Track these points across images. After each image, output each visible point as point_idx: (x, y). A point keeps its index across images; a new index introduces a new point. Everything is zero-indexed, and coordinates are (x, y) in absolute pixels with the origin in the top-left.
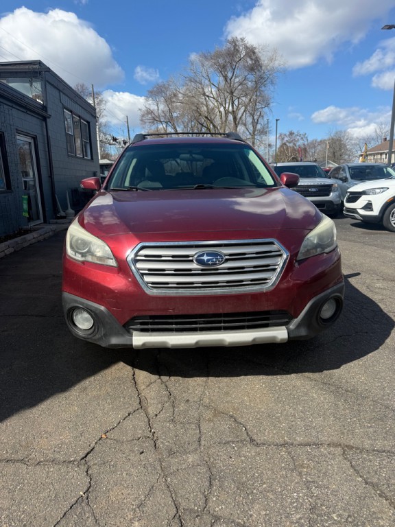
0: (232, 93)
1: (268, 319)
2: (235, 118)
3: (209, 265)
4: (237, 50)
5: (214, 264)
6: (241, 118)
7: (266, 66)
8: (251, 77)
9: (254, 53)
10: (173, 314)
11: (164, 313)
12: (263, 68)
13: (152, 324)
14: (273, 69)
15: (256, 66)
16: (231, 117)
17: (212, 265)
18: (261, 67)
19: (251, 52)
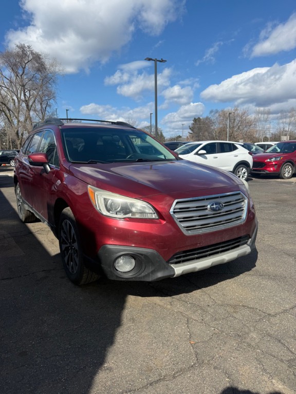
0: (23, 86)
1: (239, 242)
2: (27, 106)
3: (216, 210)
4: (25, 54)
5: (219, 210)
6: (32, 106)
7: (49, 70)
8: (38, 76)
9: (40, 58)
10: (200, 247)
11: (194, 247)
12: (47, 70)
13: (184, 256)
14: (54, 73)
15: (41, 68)
16: (24, 105)
17: (218, 210)
18: (46, 69)
19: (37, 57)
